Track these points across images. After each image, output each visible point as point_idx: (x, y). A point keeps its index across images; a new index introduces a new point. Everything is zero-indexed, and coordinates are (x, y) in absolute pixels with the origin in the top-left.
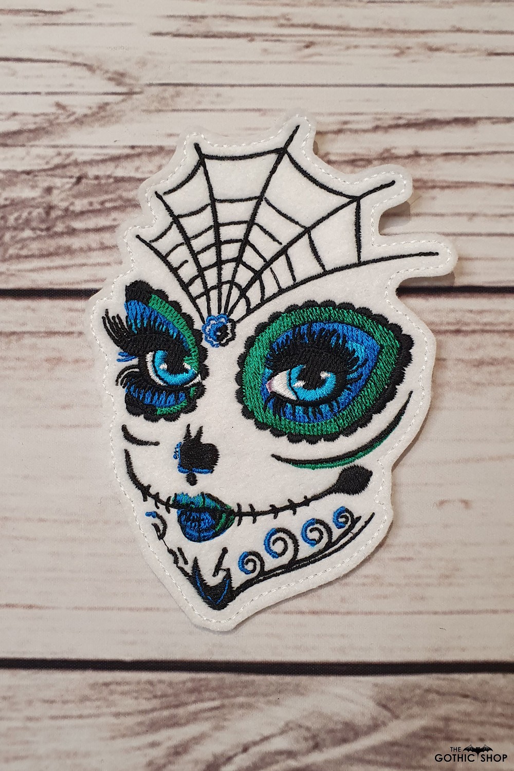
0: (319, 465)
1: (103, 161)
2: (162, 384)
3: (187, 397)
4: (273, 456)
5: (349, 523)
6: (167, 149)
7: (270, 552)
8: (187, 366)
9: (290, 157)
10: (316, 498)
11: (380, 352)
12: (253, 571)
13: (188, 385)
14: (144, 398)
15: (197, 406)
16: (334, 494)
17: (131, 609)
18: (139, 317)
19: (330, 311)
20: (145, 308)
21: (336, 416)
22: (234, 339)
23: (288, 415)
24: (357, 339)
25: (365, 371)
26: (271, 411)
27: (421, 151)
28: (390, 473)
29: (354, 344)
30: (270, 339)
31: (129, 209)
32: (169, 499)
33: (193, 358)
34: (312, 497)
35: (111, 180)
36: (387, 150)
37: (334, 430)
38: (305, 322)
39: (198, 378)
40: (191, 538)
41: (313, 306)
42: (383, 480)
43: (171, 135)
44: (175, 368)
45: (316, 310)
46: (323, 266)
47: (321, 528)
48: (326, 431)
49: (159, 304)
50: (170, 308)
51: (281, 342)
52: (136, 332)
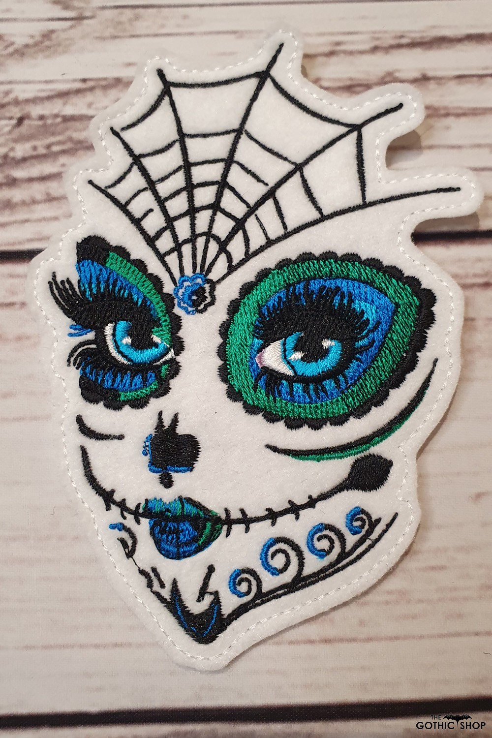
0: (326, 456)
1: (49, 98)
2: (125, 362)
3: (158, 377)
4: (268, 446)
5: (367, 527)
6: (125, 80)
7: (269, 568)
8: (156, 339)
9: (274, 81)
10: (324, 497)
11: (395, 312)
12: (248, 593)
13: (158, 363)
14: (103, 381)
15: (170, 389)
16: (345, 491)
17: (97, 646)
18: (94, 280)
19: (330, 264)
20: (101, 270)
21: (343, 393)
22: (214, 304)
23: (284, 395)
24: (366, 298)
25: (378, 336)
26: (263, 391)
27: (430, 74)
28: (415, 462)
29: (363, 304)
30: (258, 302)
31: (81, 152)
32: (138, 506)
33: (164, 328)
34: (319, 496)
35: (59, 120)
36: (390, 74)
37: (342, 411)
38: (301, 279)
39: (171, 354)
40: (168, 555)
41: (309, 259)
42: (406, 471)
43: (130, 65)
44: (142, 341)
45: (314, 264)
46: (319, 209)
47: (332, 535)
48: (333, 413)
49: (118, 264)
50: (133, 268)
51: (271, 305)
52: (91, 299)
